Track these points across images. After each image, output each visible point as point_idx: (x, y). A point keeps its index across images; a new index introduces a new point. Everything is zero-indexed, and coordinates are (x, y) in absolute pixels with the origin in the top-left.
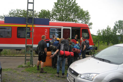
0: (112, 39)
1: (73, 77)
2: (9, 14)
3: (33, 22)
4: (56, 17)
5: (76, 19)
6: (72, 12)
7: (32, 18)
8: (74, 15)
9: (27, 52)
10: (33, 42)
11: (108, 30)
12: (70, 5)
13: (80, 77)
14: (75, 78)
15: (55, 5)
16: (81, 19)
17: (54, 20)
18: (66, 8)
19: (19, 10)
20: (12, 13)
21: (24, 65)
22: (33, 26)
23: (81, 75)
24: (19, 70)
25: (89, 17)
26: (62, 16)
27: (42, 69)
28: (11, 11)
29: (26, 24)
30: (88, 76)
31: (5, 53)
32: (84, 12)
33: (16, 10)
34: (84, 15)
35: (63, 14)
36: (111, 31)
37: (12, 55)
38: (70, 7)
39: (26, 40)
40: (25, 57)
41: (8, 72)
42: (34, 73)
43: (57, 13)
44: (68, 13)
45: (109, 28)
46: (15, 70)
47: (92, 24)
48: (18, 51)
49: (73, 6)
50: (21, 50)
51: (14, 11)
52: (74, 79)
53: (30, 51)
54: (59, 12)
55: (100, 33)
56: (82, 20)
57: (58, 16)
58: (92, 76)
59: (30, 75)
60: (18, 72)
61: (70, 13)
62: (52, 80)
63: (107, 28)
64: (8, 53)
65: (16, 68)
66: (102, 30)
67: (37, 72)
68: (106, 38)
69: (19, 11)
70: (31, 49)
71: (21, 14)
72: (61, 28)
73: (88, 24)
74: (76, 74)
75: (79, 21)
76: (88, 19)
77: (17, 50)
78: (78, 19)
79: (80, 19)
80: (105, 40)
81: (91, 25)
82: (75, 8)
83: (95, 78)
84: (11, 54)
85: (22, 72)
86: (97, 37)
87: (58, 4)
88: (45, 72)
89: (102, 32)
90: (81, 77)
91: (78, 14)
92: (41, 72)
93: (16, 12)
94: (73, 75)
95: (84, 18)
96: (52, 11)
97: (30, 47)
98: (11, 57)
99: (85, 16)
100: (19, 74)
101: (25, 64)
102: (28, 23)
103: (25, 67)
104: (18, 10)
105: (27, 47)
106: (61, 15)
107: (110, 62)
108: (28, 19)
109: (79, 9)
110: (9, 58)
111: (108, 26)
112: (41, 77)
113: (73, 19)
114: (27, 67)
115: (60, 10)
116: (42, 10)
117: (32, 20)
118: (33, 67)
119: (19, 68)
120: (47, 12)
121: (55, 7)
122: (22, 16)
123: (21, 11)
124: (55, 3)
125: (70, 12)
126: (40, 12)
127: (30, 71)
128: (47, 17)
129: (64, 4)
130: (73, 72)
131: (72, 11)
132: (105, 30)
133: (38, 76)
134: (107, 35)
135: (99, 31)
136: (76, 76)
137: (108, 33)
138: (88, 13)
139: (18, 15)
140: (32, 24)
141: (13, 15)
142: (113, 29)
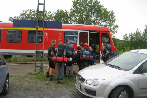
0: (142, 44)
1: (80, 83)
2: (20, 15)
3: (44, 25)
4: (74, 19)
5: (98, 21)
6: (94, 13)
7: (42, 21)
8: (96, 16)
9: (38, 58)
10: (43, 48)
11: (137, 33)
12: (91, 4)
13: (86, 82)
14: (82, 83)
15: (74, 4)
16: (105, 20)
17: (72, 22)
18: (87, 8)
19: (32, 10)
20: (24, 14)
21: (33, 72)
22: (44, 29)
23: (87, 80)
24: (28, 77)
25: (114, 18)
26: (82, 18)
27: (52, 76)
28: (23, 11)
29: (36, 27)
30: (94, 82)
31: (14, 60)
32: (108, 13)
33: (28, 10)
34: (107, 16)
35: (83, 15)
36: (141, 35)
37: (23, 62)
38: (92, 6)
39: (36, 45)
40: (35, 64)
41: (16, 79)
42: (44, 80)
43: (76, 14)
44: (89, 13)
45: (139, 31)
46: (23, 77)
47: (118, 27)
48: (29, 58)
49: (94, 6)
50: (32, 56)
51: (25, 12)
52: (81, 85)
53: (40, 57)
54: (79, 13)
55: (127, 37)
56: (106, 22)
57: (77, 18)
58: (98, 82)
59: (39, 82)
60: (26, 79)
61: (91, 14)
62: (62, 87)
63: (137, 32)
64: (18, 60)
65: (25, 75)
66: (130, 34)
67: (47, 80)
68: (134, 43)
69: (31, 12)
70: (41, 55)
71: (34, 15)
72: (77, 32)
73: (113, 27)
74: (83, 80)
75: (102, 24)
76: (113, 21)
77: (28, 56)
78: (101, 21)
79: (103, 21)
80: (133, 46)
81: (116, 28)
82: (97, 8)
83: (100, 84)
84: (21, 61)
85: (31, 79)
86: (124, 43)
87: (77, 3)
88: (55, 80)
89: (129, 36)
90: (88, 83)
91: (101, 15)
92: (51, 80)
93: (29, 13)
94: (80, 81)
95: (108, 20)
96: (70, 11)
97: (40, 52)
98: (21, 64)
99: (109, 17)
100: (28, 81)
101: (35, 71)
102: (38, 26)
103: (35, 74)
104: (30, 10)
105: (37, 52)
106: (80, 16)
107: (120, 68)
108: (38, 22)
109: (103, 9)
110: (18, 65)
111: (138, 29)
112: (50, 84)
113: (95, 20)
114: (37, 74)
115: (80, 9)
116: (58, 10)
117: (43, 22)
118: (43, 74)
119: (28, 75)
120: (64, 13)
121: (74, 7)
122: (34, 17)
123: (34, 11)
124: (74, 2)
125: (92, 12)
126: (55, 13)
127: (39, 78)
128: (64, 18)
129: (84, 3)
130: (80, 78)
131: (94, 11)
132: (134, 34)
133: (47, 84)
134: (136, 40)
135: (126, 35)
136: (83, 82)
137: (137, 38)
138: (113, 13)
139: (31, 16)
140: (42, 27)
141: (25, 16)
142: (143, 33)
